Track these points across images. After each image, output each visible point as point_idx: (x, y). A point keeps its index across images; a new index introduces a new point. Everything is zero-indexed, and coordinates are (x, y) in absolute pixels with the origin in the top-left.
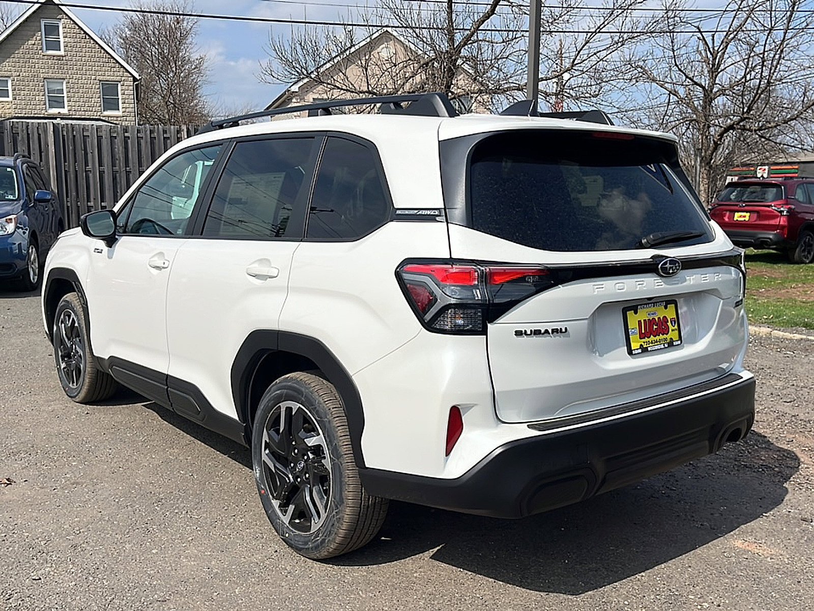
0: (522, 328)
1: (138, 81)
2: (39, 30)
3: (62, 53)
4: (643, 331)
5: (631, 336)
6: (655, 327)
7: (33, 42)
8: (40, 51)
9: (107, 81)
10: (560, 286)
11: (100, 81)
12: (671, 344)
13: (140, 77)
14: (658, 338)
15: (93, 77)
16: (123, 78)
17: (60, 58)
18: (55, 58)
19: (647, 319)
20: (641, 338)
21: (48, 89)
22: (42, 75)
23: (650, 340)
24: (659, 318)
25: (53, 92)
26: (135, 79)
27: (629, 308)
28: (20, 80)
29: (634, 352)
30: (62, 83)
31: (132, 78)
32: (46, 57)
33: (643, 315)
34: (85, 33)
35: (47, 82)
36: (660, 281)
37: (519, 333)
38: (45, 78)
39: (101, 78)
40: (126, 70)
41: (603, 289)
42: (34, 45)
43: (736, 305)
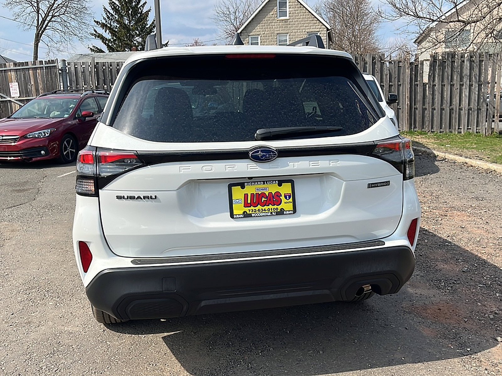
0: (121, 194)
1: (329, 30)
2: (276, 5)
3: (288, 18)
4: (249, 202)
5: (233, 205)
6: (263, 199)
7: (272, 13)
8: (276, 18)
9: (311, 32)
10: (148, 166)
11: (308, 32)
12: (281, 213)
13: (331, 28)
14: (266, 207)
15: (304, 30)
16: (321, 29)
17: (286, 21)
18: (284, 21)
19: (255, 193)
20: (245, 207)
21: (279, 40)
22: (276, 32)
23: (257, 208)
24: (270, 193)
25: (282, 41)
26: (328, 29)
27: (236, 184)
28: (265, 36)
29: (235, 216)
30: (287, 36)
31: (326, 29)
32: (279, 21)
33: (250, 190)
34: (301, 4)
35: (279, 36)
36: (255, 165)
37: (119, 198)
38: (277, 34)
39: (308, 30)
40: (323, 24)
41: (190, 170)
42: (273, 14)
43: (371, 186)
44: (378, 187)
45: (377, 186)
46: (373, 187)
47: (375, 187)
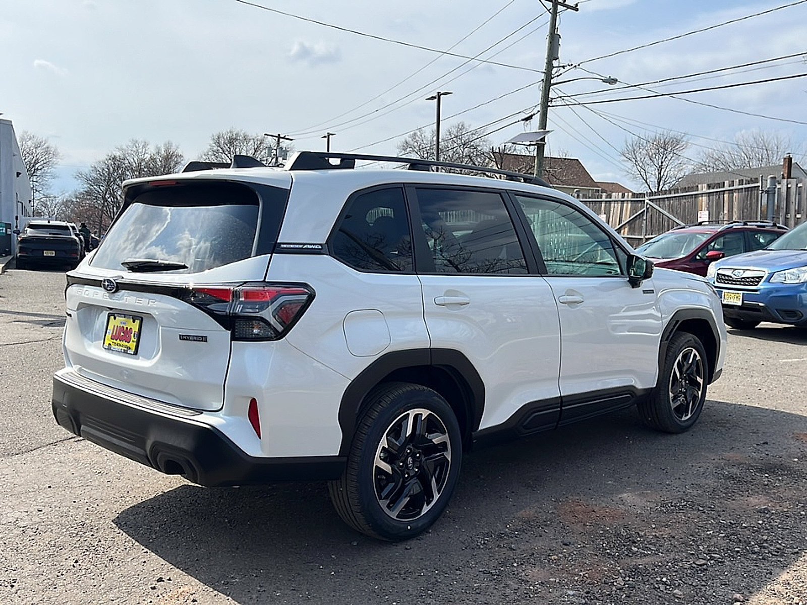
4: (114, 334)
5: (107, 335)
6: (122, 334)
14: (121, 343)
19: (119, 325)
20: (112, 339)
23: (117, 342)
24: (127, 328)
27: (113, 315)
33: (118, 322)
41: (81, 293)
43: (182, 337)
44: (191, 340)
45: (189, 340)
46: (184, 339)
47: (187, 339)
